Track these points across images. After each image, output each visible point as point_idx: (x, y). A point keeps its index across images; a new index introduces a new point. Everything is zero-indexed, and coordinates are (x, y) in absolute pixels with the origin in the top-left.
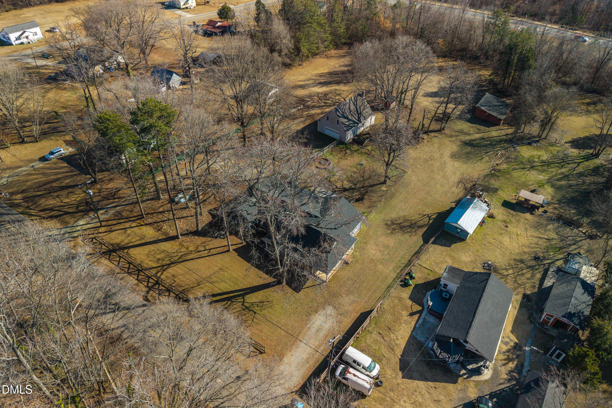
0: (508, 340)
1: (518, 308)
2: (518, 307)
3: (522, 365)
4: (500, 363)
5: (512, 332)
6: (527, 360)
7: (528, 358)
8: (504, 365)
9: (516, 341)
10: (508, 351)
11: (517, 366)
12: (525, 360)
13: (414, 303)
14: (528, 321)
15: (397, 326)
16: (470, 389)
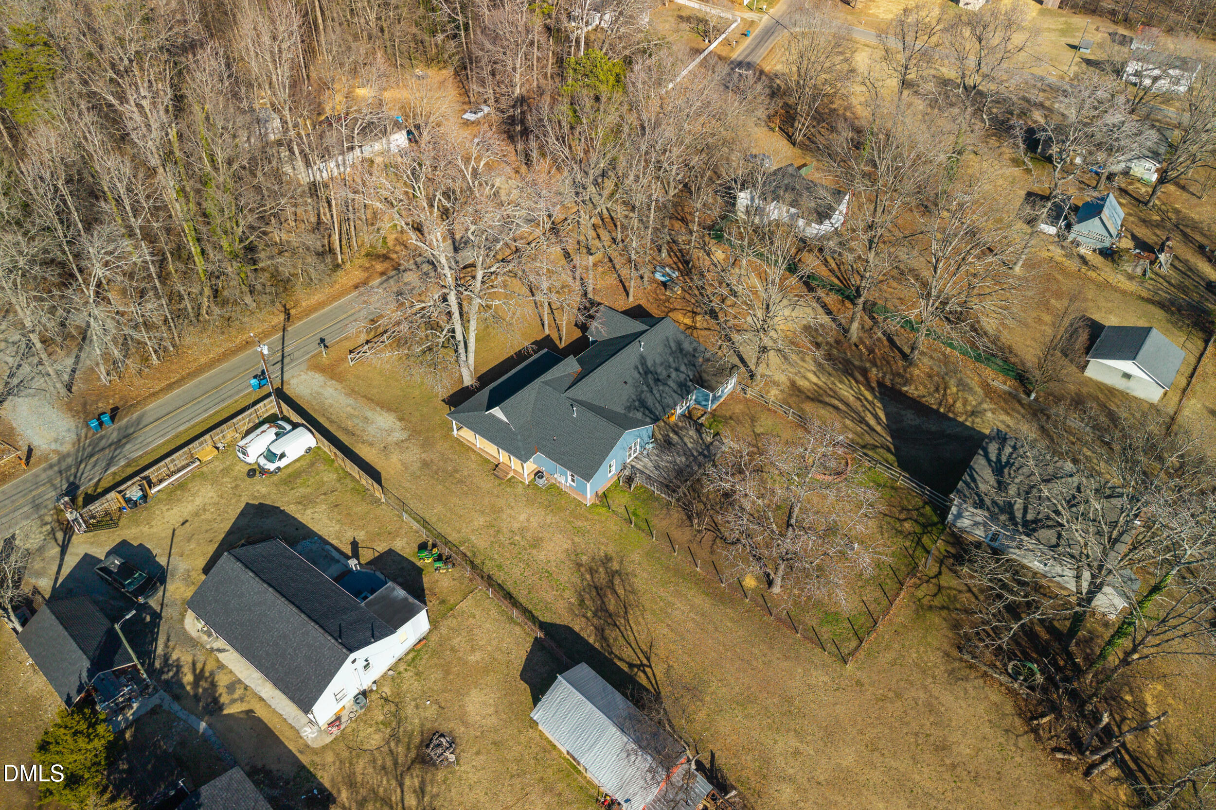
0: (236, 696)
1: (301, 757)
2: (304, 759)
3: (177, 698)
4: (201, 658)
5: (250, 712)
6: (182, 714)
7: (184, 717)
8: (194, 664)
9: (225, 712)
10: (214, 685)
11: (182, 686)
12: (184, 708)
13: (377, 554)
14: (260, 766)
15: (339, 517)
16: (183, 589)
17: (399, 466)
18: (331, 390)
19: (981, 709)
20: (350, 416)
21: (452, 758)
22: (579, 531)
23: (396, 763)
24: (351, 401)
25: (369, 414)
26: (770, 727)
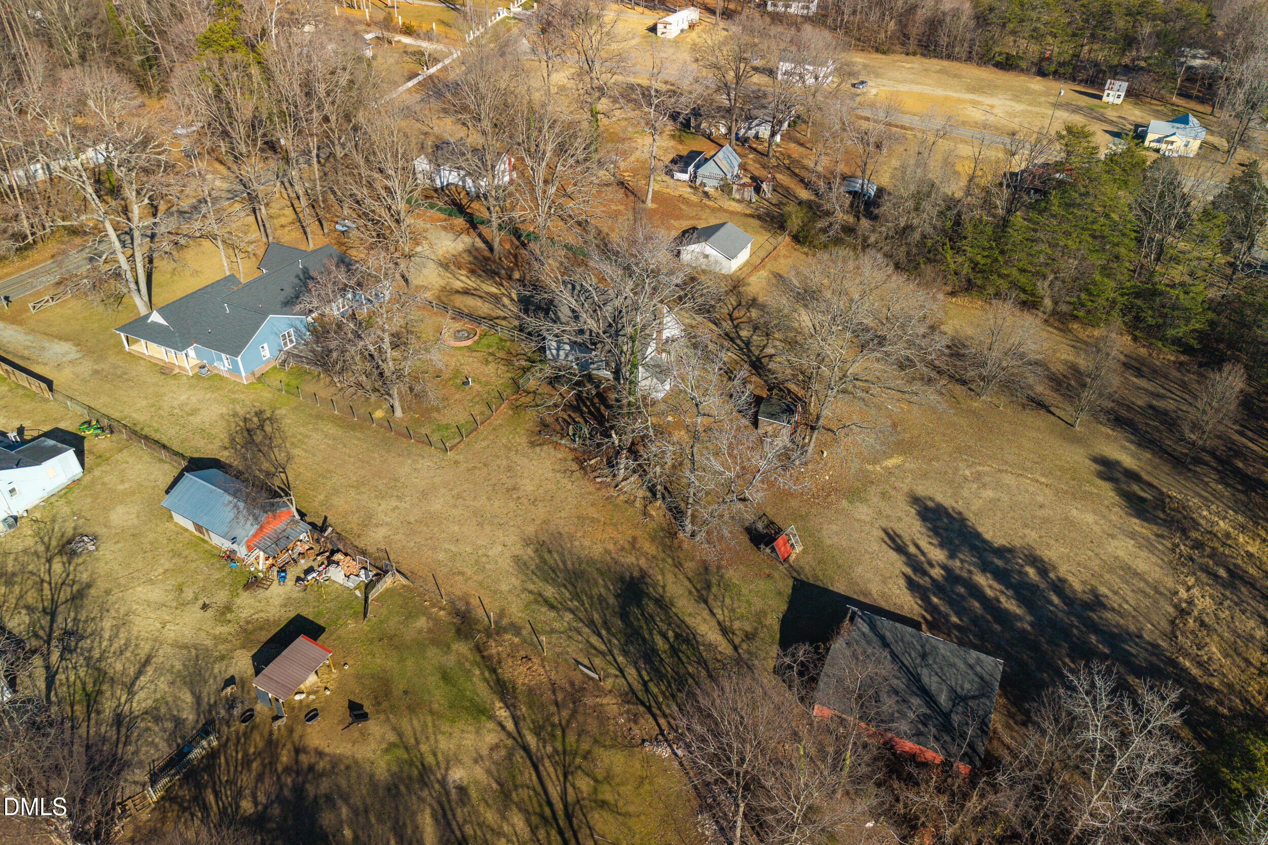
17: (71, 376)
18: (11, 332)
19: (548, 463)
20: (28, 347)
21: (92, 548)
22: (234, 401)
23: (48, 549)
24: (30, 338)
25: (47, 345)
26: (376, 497)
